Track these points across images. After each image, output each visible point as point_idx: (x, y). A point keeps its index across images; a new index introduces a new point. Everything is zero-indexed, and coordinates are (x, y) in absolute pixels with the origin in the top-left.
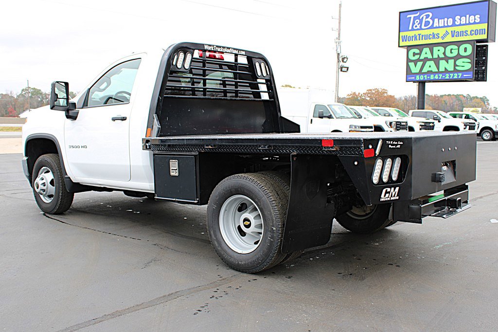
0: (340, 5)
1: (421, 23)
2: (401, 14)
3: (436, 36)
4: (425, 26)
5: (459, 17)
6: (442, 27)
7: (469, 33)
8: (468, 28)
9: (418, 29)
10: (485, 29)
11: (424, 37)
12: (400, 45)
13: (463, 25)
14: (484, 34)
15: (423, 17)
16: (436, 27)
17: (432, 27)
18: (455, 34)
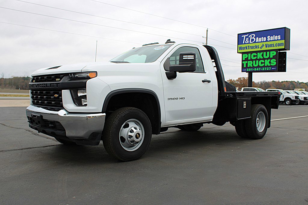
0: (207, 30)
1: (249, 40)
2: (239, 35)
3: (257, 47)
4: (251, 41)
5: (269, 37)
6: (260, 42)
7: (275, 45)
8: (275, 43)
9: (248, 43)
10: (283, 43)
11: (251, 48)
12: (238, 52)
13: (272, 41)
14: (283, 45)
15: (250, 37)
16: (257, 42)
17: (255, 42)
18: (268, 46)
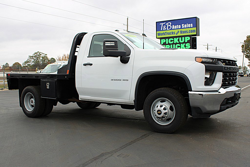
0: (128, 19)
1: (166, 27)
2: (157, 23)
3: (173, 33)
4: (168, 29)
5: (183, 25)
6: (176, 29)
7: (188, 32)
8: (188, 29)
9: (165, 30)
10: (195, 30)
11: (168, 34)
12: (157, 37)
13: (186, 28)
14: (195, 32)
15: (167, 25)
16: (173, 29)
17: (171, 29)
18: (182, 32)
